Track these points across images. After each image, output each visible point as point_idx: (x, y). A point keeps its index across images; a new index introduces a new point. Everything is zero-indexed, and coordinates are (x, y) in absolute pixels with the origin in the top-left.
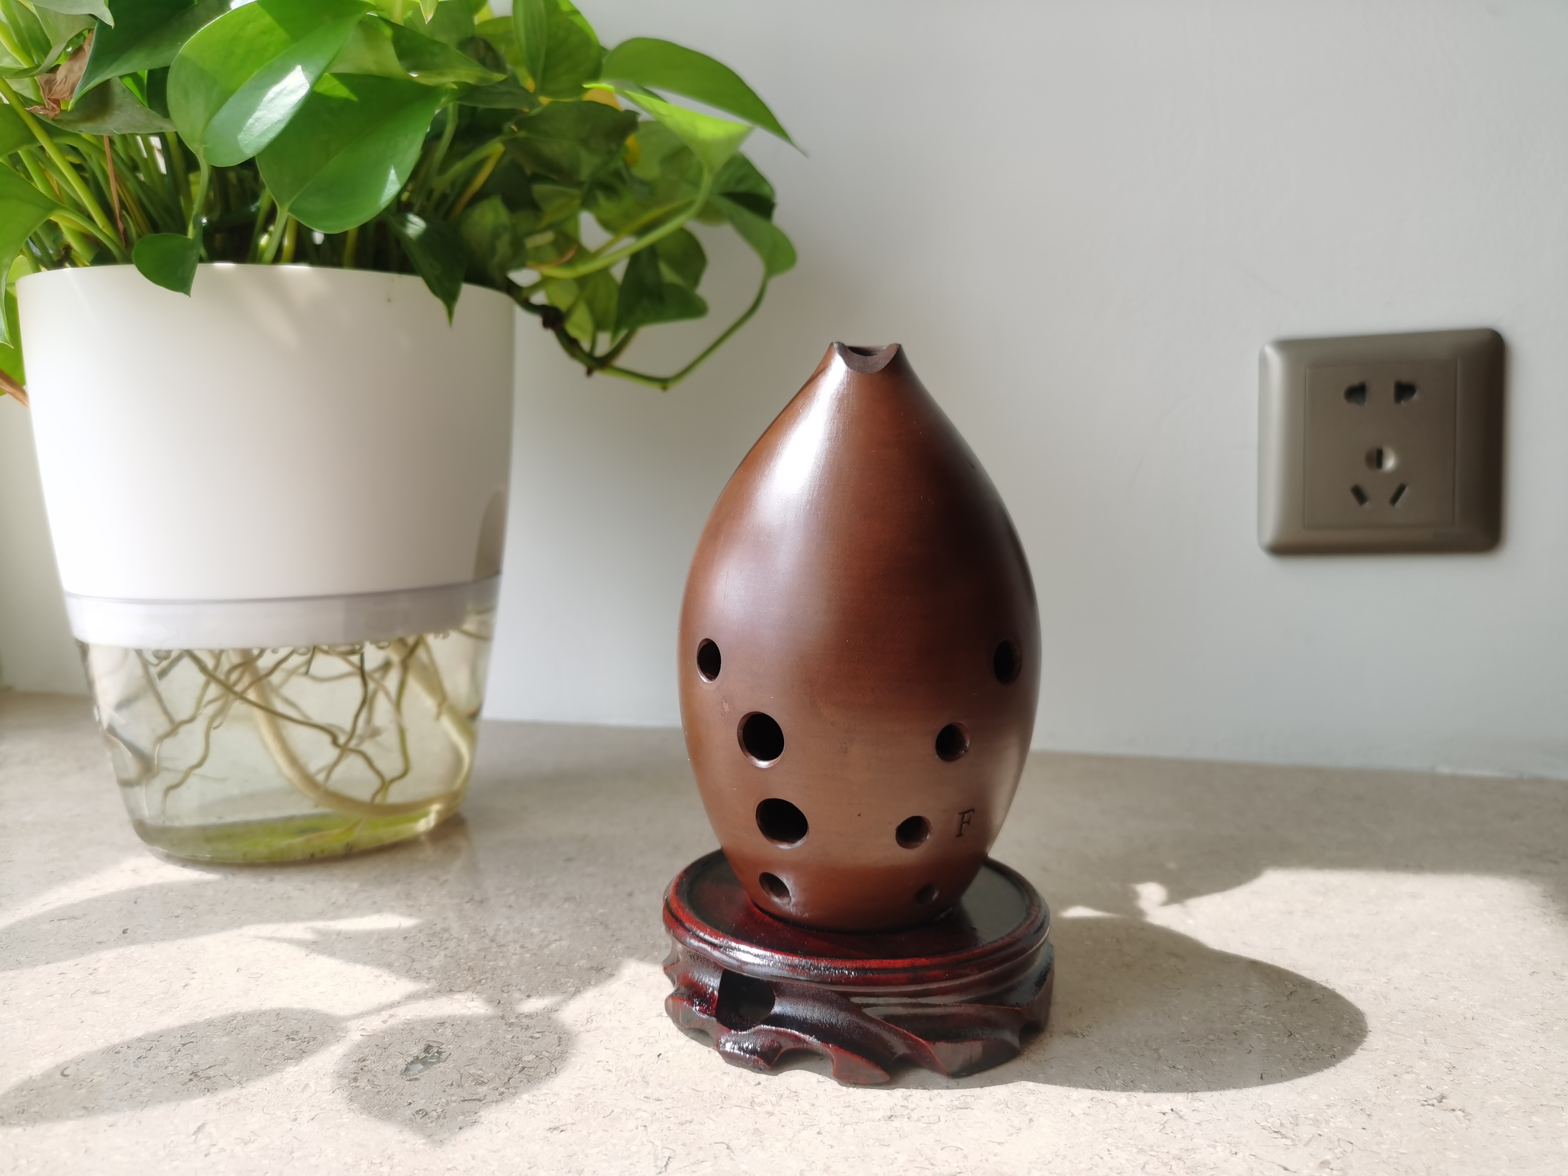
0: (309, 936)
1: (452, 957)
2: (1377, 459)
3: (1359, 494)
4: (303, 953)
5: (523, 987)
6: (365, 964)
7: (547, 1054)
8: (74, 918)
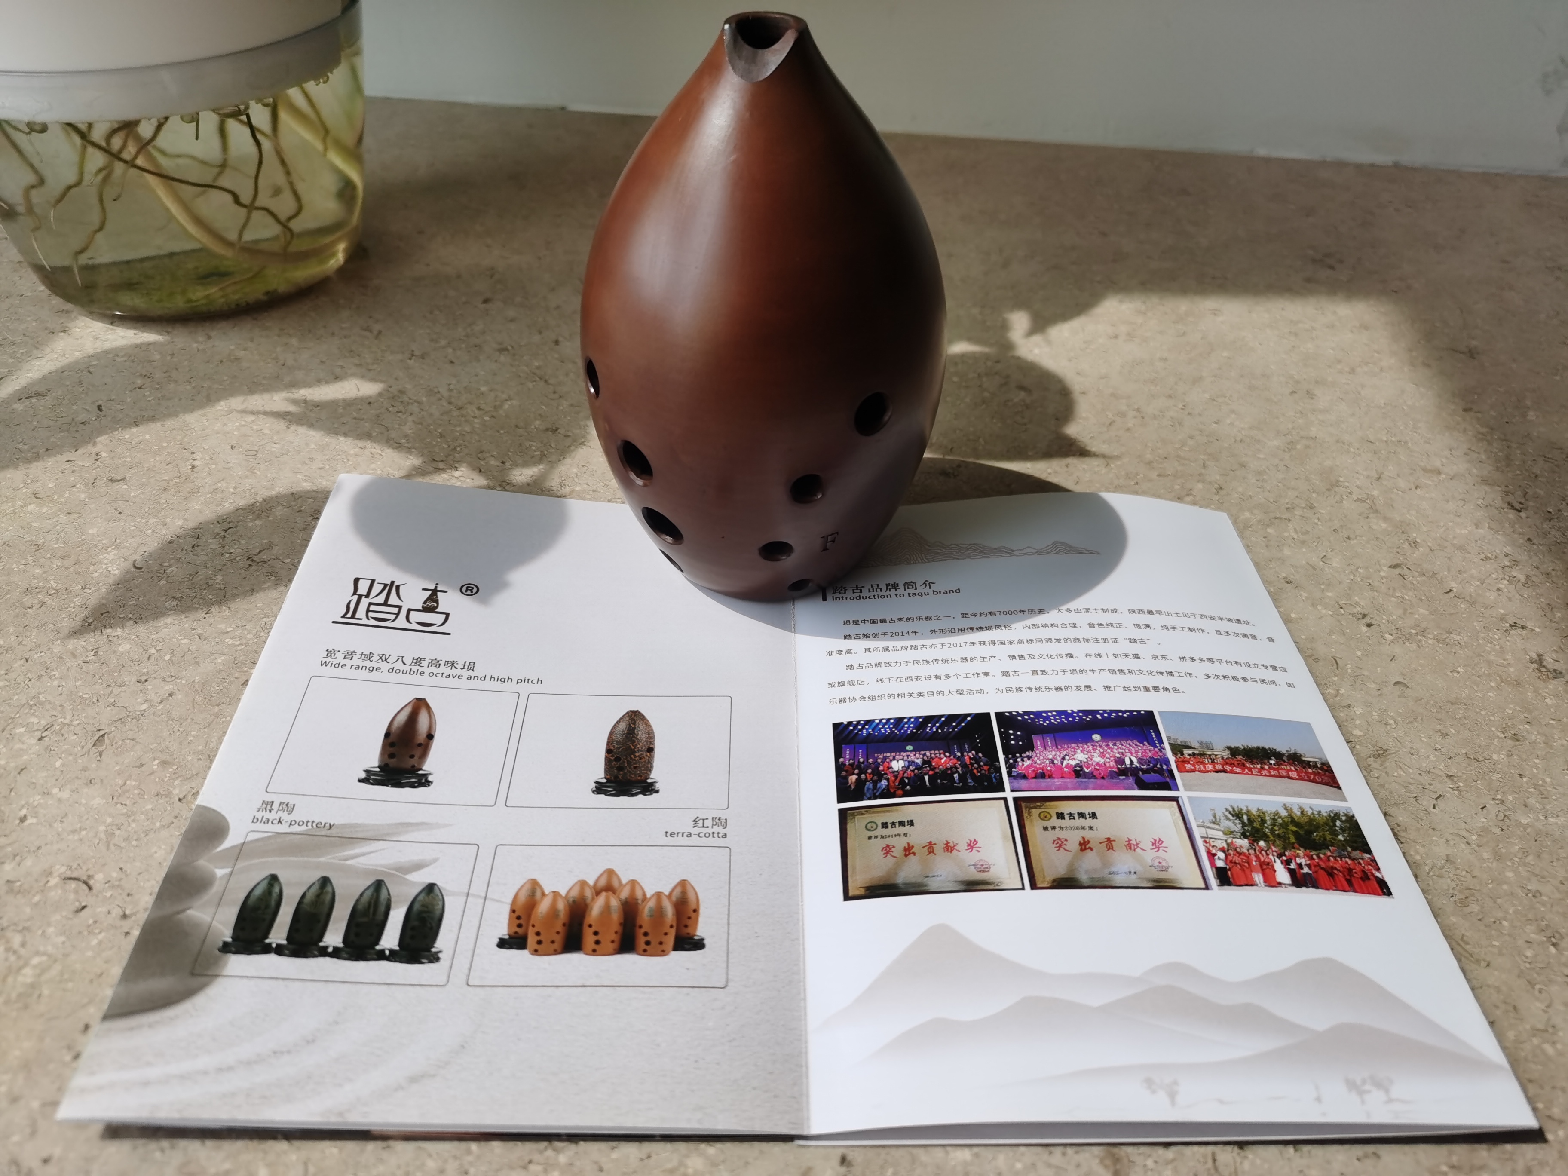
0: (284, 407)
8: (40, 395)
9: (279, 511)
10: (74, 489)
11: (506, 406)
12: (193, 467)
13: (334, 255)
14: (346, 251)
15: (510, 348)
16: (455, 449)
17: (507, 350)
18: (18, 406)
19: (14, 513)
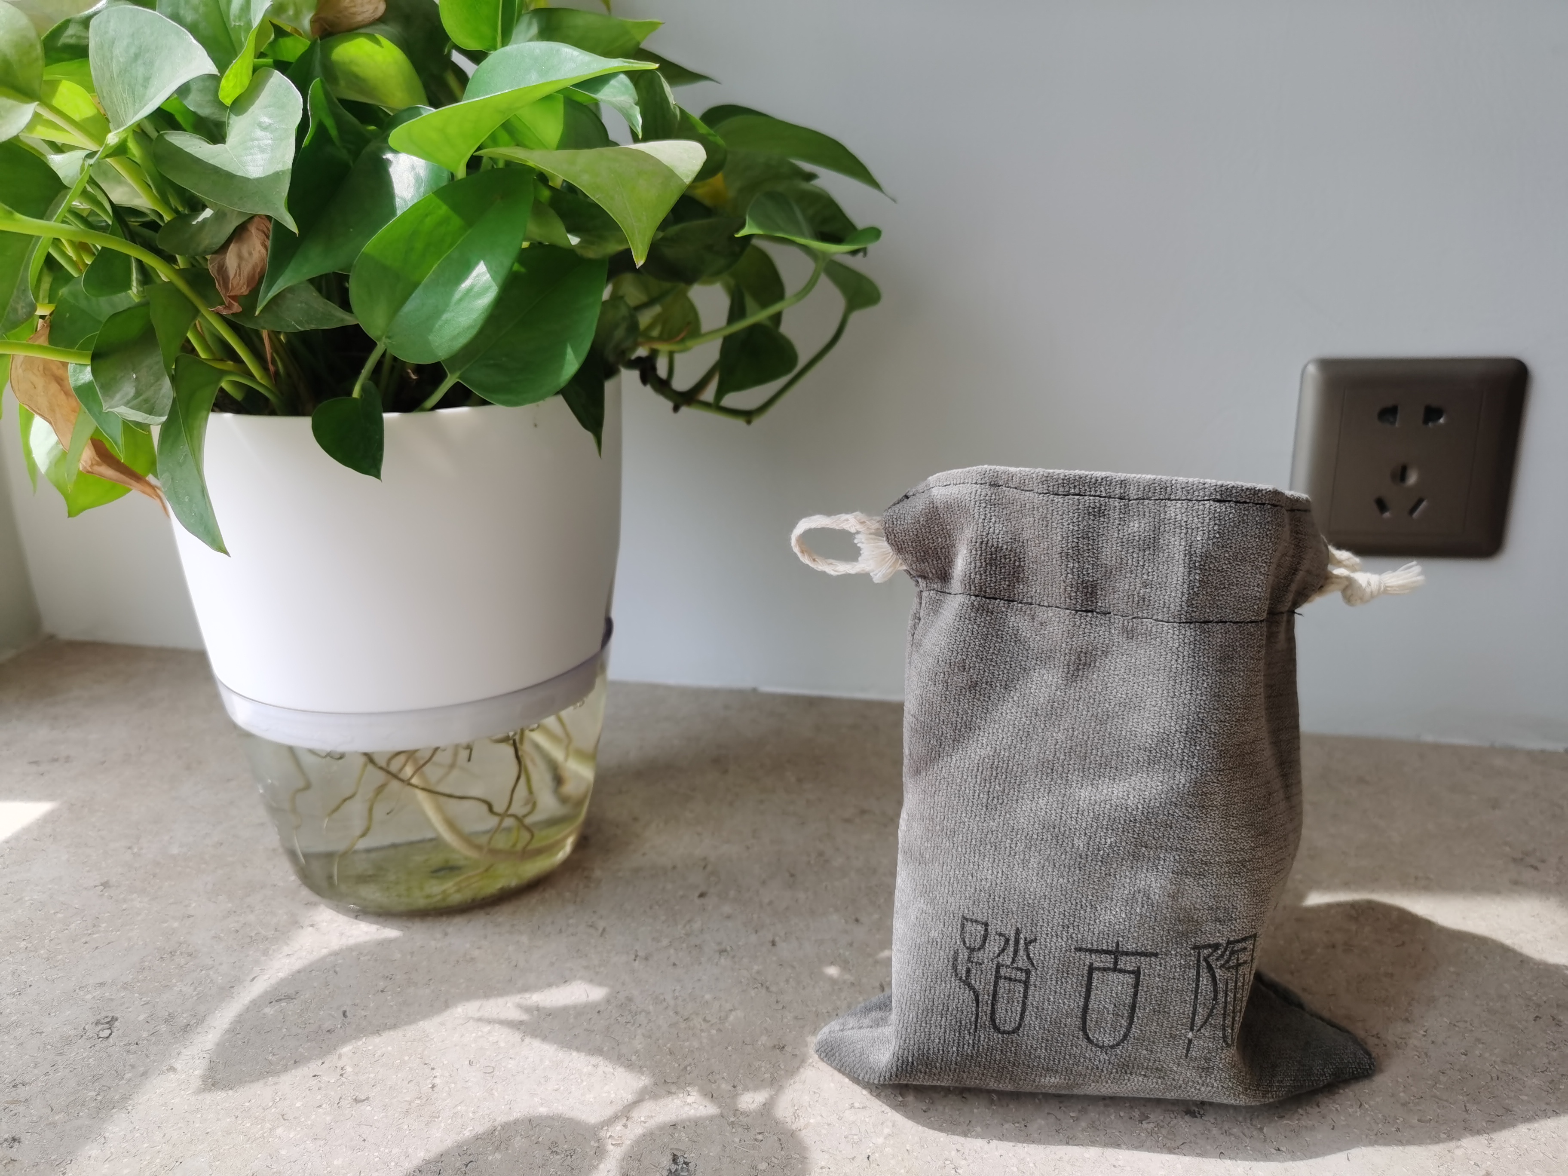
0: (516, 1015)
1: (650, 1037)
2: (1401, 474)
3: (1381, 505)
4: (517, 1036)
5: (725, 1074)
6: (578, 1050)
7: (776, 1161)
8: (289, 998)
10: (320, 1110)
11: (731, 1018)
12: (433, 1087)
15: (729, 949)
16: (686, 1068)
17: (725, 951)
18: (269, 1011)
19: (263, 1137)
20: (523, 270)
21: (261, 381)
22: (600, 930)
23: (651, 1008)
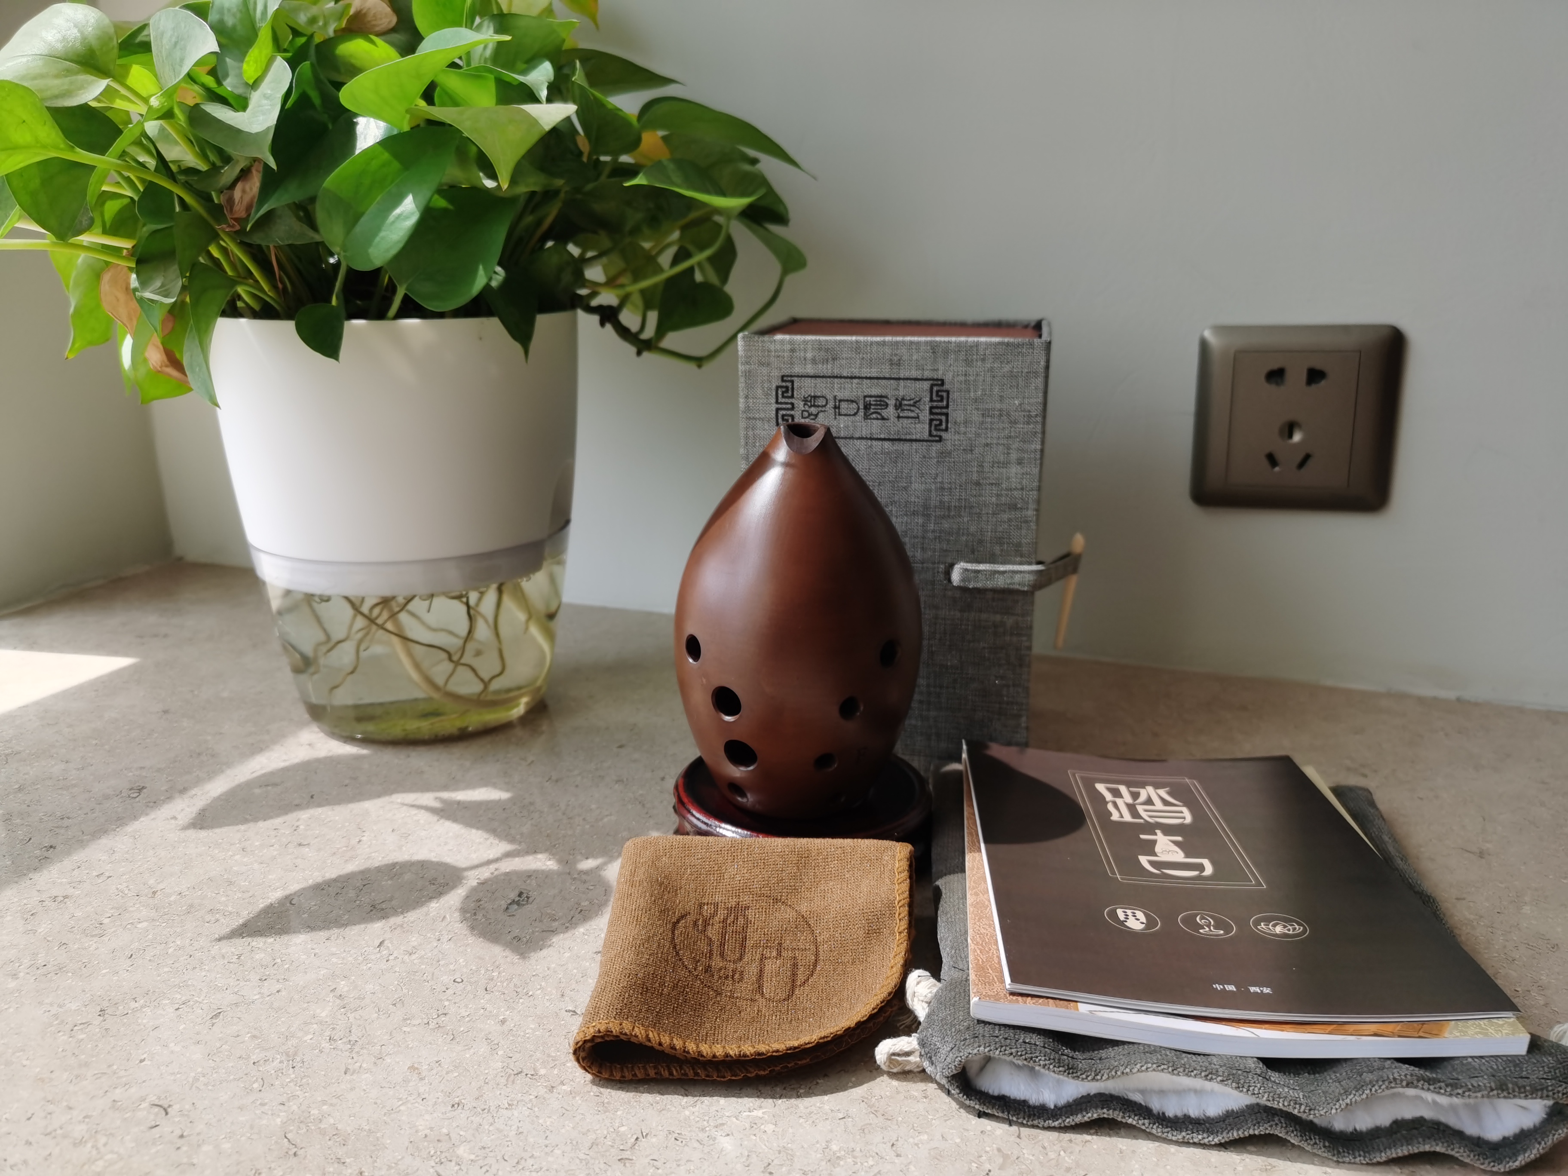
0: (437, 805)
1: (536, 826)
2: (1288, 431)
3: (1272, 460)
4: (435, 818)
5: (583, 850)
6: (478, 828)
7: (597, 902)
8: (275, 785)
9: (407, 877)
10: (272, 848)
11: (606, 820)
12: (360, 841)
13: (517, 705)
14: (527, 704)
15: (625, 780)
16: (555, 846)
17: (622, 781)
18: (257, 791)
19: (224, 859)
20: (450, 207)
21: (270, 293)
22: (529, 761)
23: (546, 810)
